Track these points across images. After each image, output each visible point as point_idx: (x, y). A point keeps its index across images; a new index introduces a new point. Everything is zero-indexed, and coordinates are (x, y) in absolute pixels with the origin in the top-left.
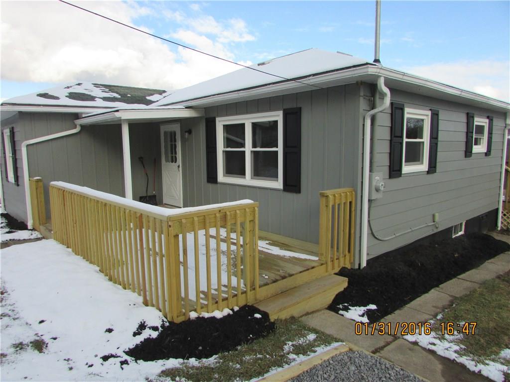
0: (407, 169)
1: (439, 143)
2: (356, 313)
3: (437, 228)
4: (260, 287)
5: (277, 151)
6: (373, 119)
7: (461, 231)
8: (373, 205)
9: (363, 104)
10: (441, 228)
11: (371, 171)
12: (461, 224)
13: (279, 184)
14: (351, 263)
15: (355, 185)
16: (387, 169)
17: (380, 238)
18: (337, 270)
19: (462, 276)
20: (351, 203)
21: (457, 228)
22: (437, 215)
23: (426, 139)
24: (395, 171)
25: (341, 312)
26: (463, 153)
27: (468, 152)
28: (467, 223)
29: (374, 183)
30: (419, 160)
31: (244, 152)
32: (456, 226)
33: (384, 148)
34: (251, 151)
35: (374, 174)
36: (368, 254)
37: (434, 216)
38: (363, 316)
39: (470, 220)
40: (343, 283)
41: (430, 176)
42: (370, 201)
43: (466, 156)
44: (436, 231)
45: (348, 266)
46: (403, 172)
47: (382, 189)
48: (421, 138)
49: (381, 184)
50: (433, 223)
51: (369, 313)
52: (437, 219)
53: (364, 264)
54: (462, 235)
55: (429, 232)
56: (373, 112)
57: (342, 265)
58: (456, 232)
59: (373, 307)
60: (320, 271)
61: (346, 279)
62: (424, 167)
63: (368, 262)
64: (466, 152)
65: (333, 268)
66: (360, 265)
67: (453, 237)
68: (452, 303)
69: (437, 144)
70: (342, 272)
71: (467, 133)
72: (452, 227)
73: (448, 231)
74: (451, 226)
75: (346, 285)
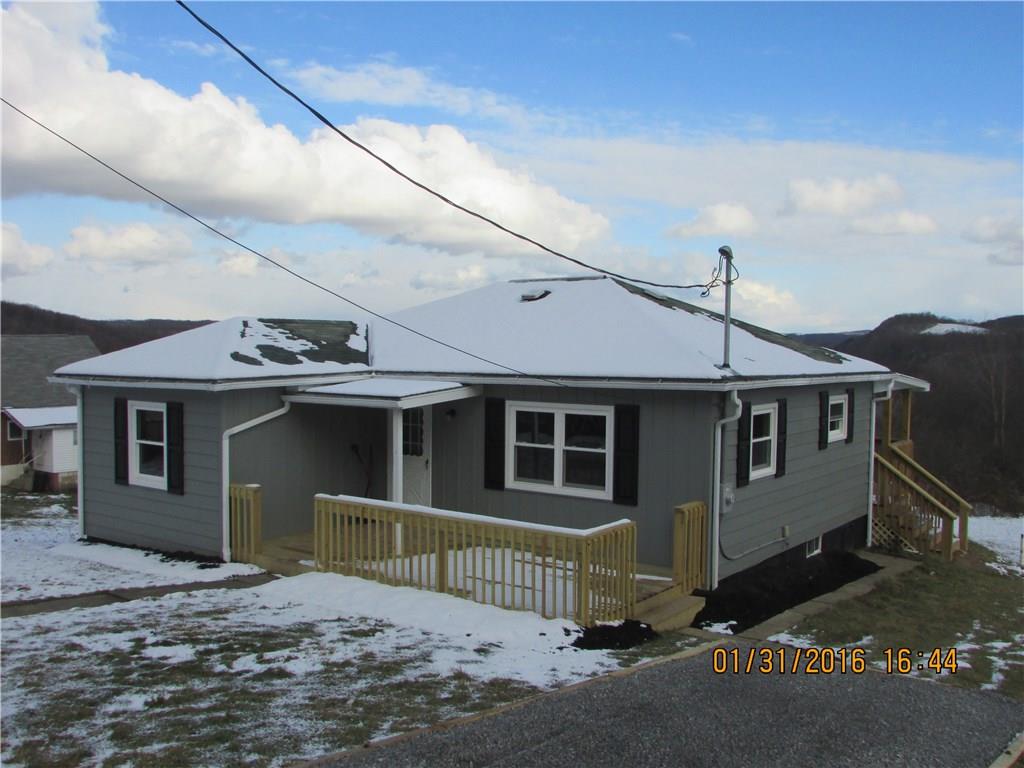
0: (755, 474)
1: (788, 438)
2: (719, 628)
3: (787, 544)
4: (638, 601)
5: (604, 454)
6: (723, 428)
7: (817, 548)
8: (724, 519)
9: (715, 412)
10: (792, 545)
11: (721, 482)
12: (817, 539)
13: (606, 494)
14: (702, 584)
15: (706, 499)
16: (734, 478)
17: (729, 556)
18: (691, 591)
19: (816, 599)
20: (702, 518)
21: (812, 545)
22: (787, 528)
23: (773, 436)
24: (742, 479)
25: (705, 628)
26: (816, 445)
27: (823, 442)
28: (825, 537)
29: (725, 495)
30: (765, 462)
31: (552, 451)
32: (810, 542)
33: (732, 454)
34: (564, 451)
35: (724, 485)
36: (719, 575)
37: (783, 529)
38: (726, 629)
39: (829, 533)
40: (700, 603)
41: (779, 480)
42: (721, 515)
43: (820, 448)
44: (785, 549)
45: (699, 587)
46: (751, 479)
47: (733, 501)
48: (768, 435)
49: (731, 496)
50: (781, 539)
51: (731, 627)
52: (787, 533)
53: (716, 585)
54: (819, 555)
55: (778, 550)
56: (723, 421)
57: (695, 587)
58: (811, 551)
59: (734, 623)
60: (677, 591)
61: (704, 599)
62: (771, 470)
63: (719, 582)
64: (820, 443)
65: (687, 590)
66: (711, 587)
67: (808, 556)
68: (805, 620)
69: (785, 440)
70: (696, 593)
71: (821, 418)
72: (805, 543)
73: (801, 549)
74: (803, 541)
75: (703, 605)
